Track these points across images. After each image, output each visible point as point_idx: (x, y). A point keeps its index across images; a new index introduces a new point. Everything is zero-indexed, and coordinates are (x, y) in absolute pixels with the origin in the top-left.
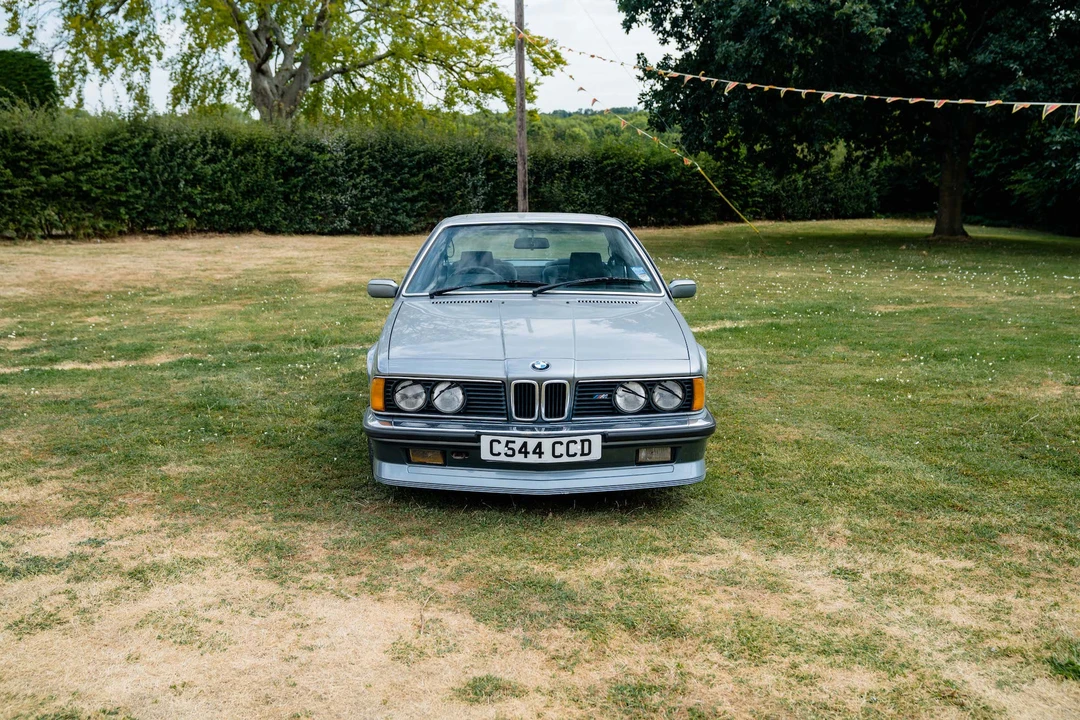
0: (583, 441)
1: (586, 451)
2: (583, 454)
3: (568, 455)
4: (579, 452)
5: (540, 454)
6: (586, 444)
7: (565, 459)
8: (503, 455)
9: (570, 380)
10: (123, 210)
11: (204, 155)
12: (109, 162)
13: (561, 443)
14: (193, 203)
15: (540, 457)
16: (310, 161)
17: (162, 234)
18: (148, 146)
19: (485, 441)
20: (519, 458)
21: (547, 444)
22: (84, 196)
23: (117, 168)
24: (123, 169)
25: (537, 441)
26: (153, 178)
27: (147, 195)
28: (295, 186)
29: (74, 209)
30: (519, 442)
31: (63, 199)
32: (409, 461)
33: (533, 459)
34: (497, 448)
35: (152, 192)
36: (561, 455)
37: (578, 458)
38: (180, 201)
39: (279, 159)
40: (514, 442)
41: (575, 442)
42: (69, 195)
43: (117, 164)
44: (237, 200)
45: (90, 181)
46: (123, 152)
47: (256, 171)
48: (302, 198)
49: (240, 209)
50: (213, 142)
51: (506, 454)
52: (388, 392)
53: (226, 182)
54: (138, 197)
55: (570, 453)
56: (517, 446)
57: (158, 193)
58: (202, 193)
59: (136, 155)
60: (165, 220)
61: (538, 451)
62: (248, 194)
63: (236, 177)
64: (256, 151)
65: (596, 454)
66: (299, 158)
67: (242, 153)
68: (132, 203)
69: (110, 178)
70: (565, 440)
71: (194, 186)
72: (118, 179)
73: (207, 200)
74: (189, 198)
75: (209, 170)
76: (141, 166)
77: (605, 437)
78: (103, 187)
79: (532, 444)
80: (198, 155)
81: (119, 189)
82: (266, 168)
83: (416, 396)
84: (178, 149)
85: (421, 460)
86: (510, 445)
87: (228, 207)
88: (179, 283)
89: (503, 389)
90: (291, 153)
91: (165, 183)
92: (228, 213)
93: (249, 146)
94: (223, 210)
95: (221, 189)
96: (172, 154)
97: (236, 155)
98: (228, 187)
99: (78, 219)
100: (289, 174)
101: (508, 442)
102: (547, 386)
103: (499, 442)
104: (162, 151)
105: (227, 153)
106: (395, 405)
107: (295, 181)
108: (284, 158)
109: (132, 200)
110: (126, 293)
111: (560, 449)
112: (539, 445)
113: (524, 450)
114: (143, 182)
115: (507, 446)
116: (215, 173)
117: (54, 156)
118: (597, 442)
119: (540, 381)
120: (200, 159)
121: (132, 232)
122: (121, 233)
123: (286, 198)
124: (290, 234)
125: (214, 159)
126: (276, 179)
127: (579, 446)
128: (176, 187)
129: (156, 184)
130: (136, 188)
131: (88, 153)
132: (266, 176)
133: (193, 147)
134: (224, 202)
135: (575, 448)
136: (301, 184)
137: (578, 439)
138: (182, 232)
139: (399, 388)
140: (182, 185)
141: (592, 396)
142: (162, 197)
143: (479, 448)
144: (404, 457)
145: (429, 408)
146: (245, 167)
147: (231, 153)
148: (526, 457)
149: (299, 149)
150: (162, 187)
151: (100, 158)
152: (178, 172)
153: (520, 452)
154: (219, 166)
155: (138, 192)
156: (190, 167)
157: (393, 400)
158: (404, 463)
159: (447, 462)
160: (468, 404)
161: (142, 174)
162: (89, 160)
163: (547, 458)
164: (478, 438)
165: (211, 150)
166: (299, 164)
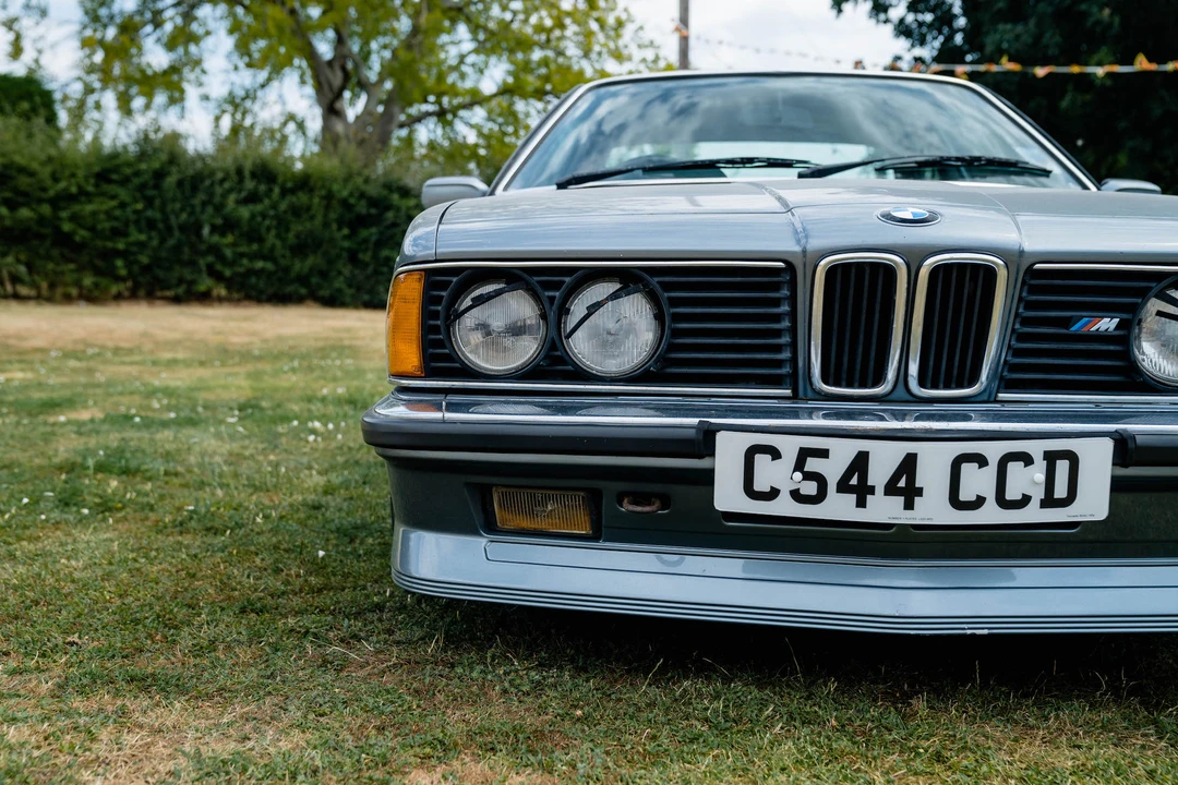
0: (1051, 458)
1: (1061, 491)
2: (1049, 501)
3: (1002, 502)
4: (1038, 494)
5: (911, 494)
6: (1062, 467)
7: (991, 514)
8: (785, 497)
9: (1013, 257)
10: (119, 263)
11: (240, 191)
12: (103, 194)
13: (981, 461)
14: (221, 257)
15: (909, 506)
16: (388, 207)
17: (177, 300)
18: (159, 175)
19: (729, 451)
20: (839, 507)
21: (934, 463)
22: (64, 240)
23: (114, 203)
24: (123, 205)
25: (900, 450)
26: (166, 219)
27: (155, 242)
28: (365, 241)
29: (49, 258)
30: (842, 454)
31: (35, 242)
32: (490, 527)
33: (884, 509)
34: (769, 473)
35: (163, 241)
36: (979, 502)
37: (1033, 514)
38: (204, 254)
39: (345, 203)
40: (823, 453)
41: (1027, 459)
42: (41, 237)
43: (113, 197)
44: (284, 256)
45: (73, 218)
46: (125, 182)
47: (312, 218)
48: (375, 257)
49: (287, 270)
50: (254, 175)
51: (796, 495)
52: (435, 315)
53: (268, 229)
54: (142, 245)
55: (1009, 496)
56: (833, 469)
57: (171, 242)
58: (234, 245)
59: (142, 187)
60: (181, 281)
61: (905, 484)
62: (300, 249)
63: (282, 225)
64: (311, 190)
65: (1093, 503)
66: (373, 202)
67: (293, 191)
68: (134, 254)
69: (102, 216)
70: (994, 451)
71: (223, 235)
72: (116, 219)
73: (242, 255)
74: (215, 250)
75: (245, 212)
76: (149, 202)
77: (1125, 450)
78: (92, 229)
79: (884, 460)
80: (230, 191)
81: (117, 233)
82: (326, 216)
83: (517, 330)
84: (202, 180)
85: (526, 524)
86: (812, 464)
87: (269, 266)
88: (173, 345)
89: (785, 292)
90: (362, 195)
91: (182, 228)
92: (270, 274)
93: (304, 183)
94: (262, 270)
95: (261, 240)
96: (195, 189)
97: (284, 192)
98: (271, 239)
99: (55, 273)
100: (357, 223)
101: (804, 454)
102: (936, 271)
103: (775, 454)
104: (180, 183)
105: (271, 190)
106: (453, 357)
107: (364, 233)
108: (352, 201)
109: (134, 249)
110: (84, 352)
111: (977, 482)
112: (909, 465)
113: (856, 481)
114: (151, 225)
115: (799, 466)
116: (253, 216)
117: (23, 182)
118: (1097, 460)
119: (914, 256)
120: (232, 198)
121: (133, 296)
122: (118, 297)
123: (353, 258)
124: (356, 307)
125: (253, 198)
126: (340, 229)
127: (1038, 473)
128: (198, 234)
129: (169, 229)
130: (140, 231)
131: (73, 181)
132: (326, 225)
133: (222, 181)
134: (265, 258)
135: (1026, 480)
136: (374, 238)
137: (1036, 448)
138: (205, 298)
139: (468, 302)
140: (206, 231)
141: (1067, 322)
142: (177, 248)
143: (707, 477)
144: (478, 518)
145: (554, 364)
146: (296, 211)
147: (277, 190)
148: (861, 503)
149: (372, 190)
150: (177, 233)
151: (90, 188)
152: (203, 212)
153: (843, 487)
154: (259, 208)
155: (143, 237)
156: (219, 208)
157: (447, 342)
158: (473, 532)
159: (604, 530)
160: (672, 348)
161: (149, 213)
162: (74, 190)
163: (933, 509)
164: (704, 443)
165: (249, 184)
166: (373, 211)
